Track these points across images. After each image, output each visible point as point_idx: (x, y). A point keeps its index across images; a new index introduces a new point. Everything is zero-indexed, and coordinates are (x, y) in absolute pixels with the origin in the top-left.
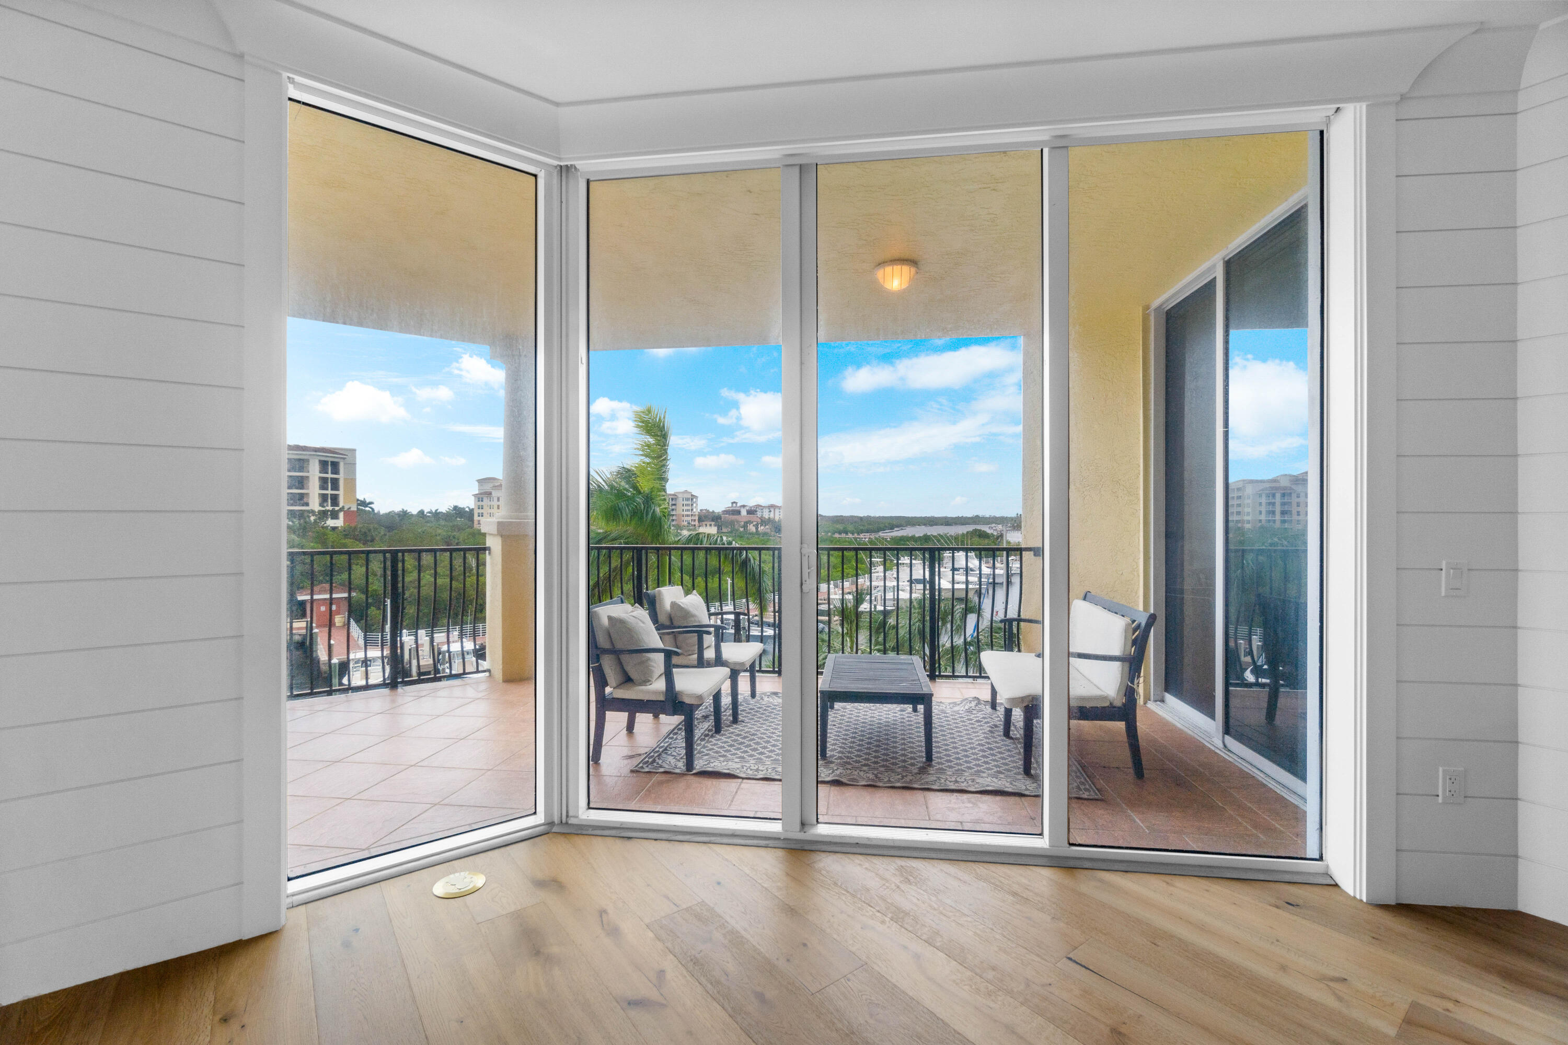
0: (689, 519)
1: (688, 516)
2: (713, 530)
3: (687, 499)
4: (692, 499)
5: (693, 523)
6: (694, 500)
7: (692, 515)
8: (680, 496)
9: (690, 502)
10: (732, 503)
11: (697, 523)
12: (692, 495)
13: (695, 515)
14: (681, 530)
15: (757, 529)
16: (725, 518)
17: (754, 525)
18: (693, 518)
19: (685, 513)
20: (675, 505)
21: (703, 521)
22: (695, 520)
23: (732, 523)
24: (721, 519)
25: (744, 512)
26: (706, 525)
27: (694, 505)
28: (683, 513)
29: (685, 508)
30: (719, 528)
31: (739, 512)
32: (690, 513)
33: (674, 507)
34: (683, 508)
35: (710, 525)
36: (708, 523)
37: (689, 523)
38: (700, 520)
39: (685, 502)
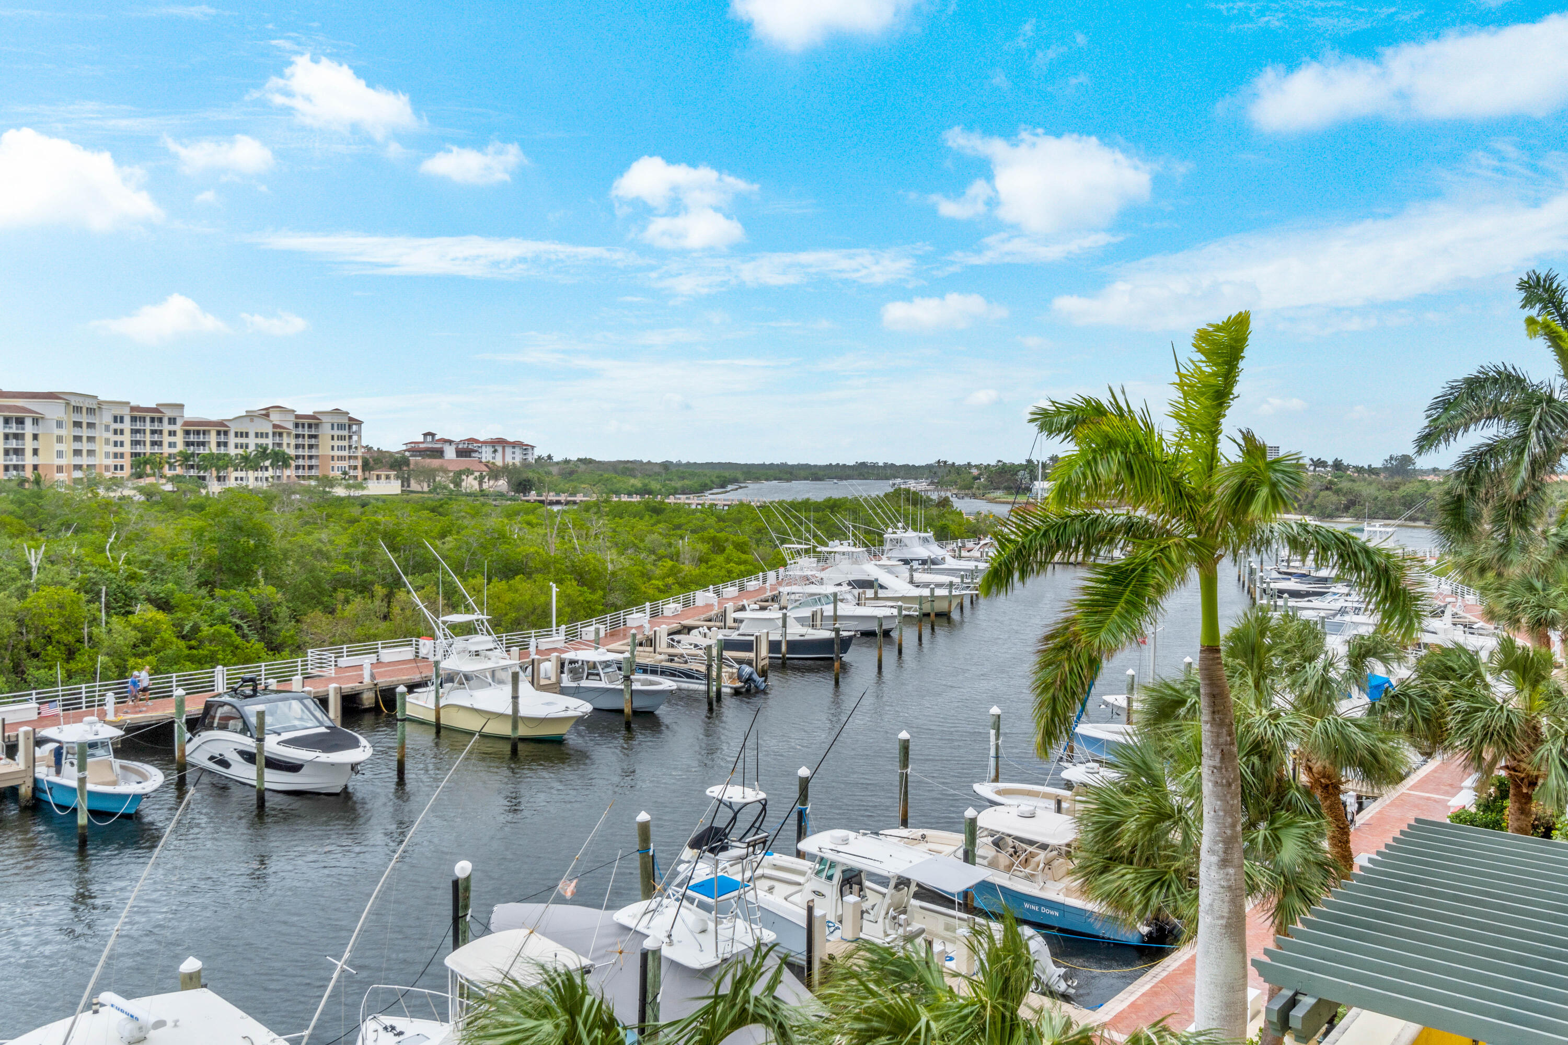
0: (345, 464)
1: (341, 458)
2: (392, 487)
3: (341, 427)
4: (350, 427)
5: (352, 473)
6: (354, 428)
7: (350, 457)
8: (324, 419)
9: (345, 433)
10: (425, 435)
11: (359, 473)
12: (351, 419)
13: (356, 458)
14: (332, 487)
15: (481, 483)
16: (416, 463)
17: (475, 479)
18: (352, 463)
19: (336, 453)
20: (315, 437)
21: (372, 469)
22: (355, 468)
23: (430, 474)
24: (408, 464)
25: (450, 453)
26: (378, 477)
27: (355, 438)
28: (332, 453)
29: (336, 443)
30: (405, 482)
31: (439, 453)
32: (345, 453)
33: (313, 441)
34: (333, 443)
35: (388, 477)
36: (383, 474)
37: (345, 473)
38: (366, 466)
39: (336, 433)
